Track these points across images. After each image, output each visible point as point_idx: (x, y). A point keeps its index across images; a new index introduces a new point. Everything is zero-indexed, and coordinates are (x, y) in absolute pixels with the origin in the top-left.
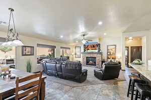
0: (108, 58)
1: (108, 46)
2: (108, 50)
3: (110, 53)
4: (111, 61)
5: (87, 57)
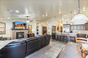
1: (28, 25)
2: (28, 27)
5: (17, 33)
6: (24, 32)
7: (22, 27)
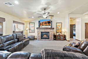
0: (57, 32)
1: (57, 23)
2: (57, 26)
3: (58, 28)
4: (59, 34)
5: (41, 32)
6: (49, 32)
7: (47, 25)
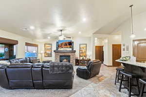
0: (80, 56)
1: (80, 45)
3: (82, 51)
5: (60, 56)
7: (67, 47)
